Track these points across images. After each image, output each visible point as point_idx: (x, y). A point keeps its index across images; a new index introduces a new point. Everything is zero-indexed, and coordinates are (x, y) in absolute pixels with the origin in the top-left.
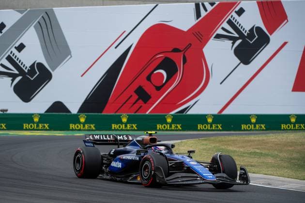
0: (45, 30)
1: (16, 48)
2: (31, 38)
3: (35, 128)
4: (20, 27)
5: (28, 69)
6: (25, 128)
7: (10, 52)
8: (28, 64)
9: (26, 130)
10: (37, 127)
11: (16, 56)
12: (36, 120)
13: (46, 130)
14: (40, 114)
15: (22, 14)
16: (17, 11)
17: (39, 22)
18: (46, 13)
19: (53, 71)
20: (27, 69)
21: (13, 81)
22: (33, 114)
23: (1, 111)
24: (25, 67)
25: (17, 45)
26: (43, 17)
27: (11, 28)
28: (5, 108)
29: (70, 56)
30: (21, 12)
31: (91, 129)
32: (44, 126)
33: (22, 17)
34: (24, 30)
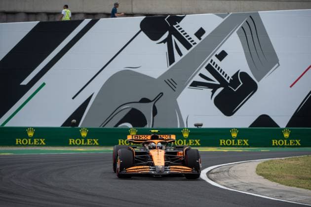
0: (249, 36)
1: (216, 56)
2: (233, 44)
3: (233, 144)
4: (221, 33)
5: (231, 79)
6: (221, 144)
7: (210, 60)
8: (230, 74)
9: (223, 146)
10: (235, 143)
11: (217, 65)
12: (234, 135)
13: (246, 146)
14: (238, 129)
15: (223, 18)
16: (217, 15)
17: (242, 27)
18: (251, 17)
19: (258, 81)
20: (229, 79)
21: (213, 92)
22: (231, 129)
23: (195, 125)
24: (227, 77)
25: (218, 53)
26: (247, 21)
27: (211, 33)
28: (200, 122)
29: (277, 65)
30: (222, 16)
31: (296, 145)
32: (243, 142)
33: (224, 21)
34: (226, 36)
